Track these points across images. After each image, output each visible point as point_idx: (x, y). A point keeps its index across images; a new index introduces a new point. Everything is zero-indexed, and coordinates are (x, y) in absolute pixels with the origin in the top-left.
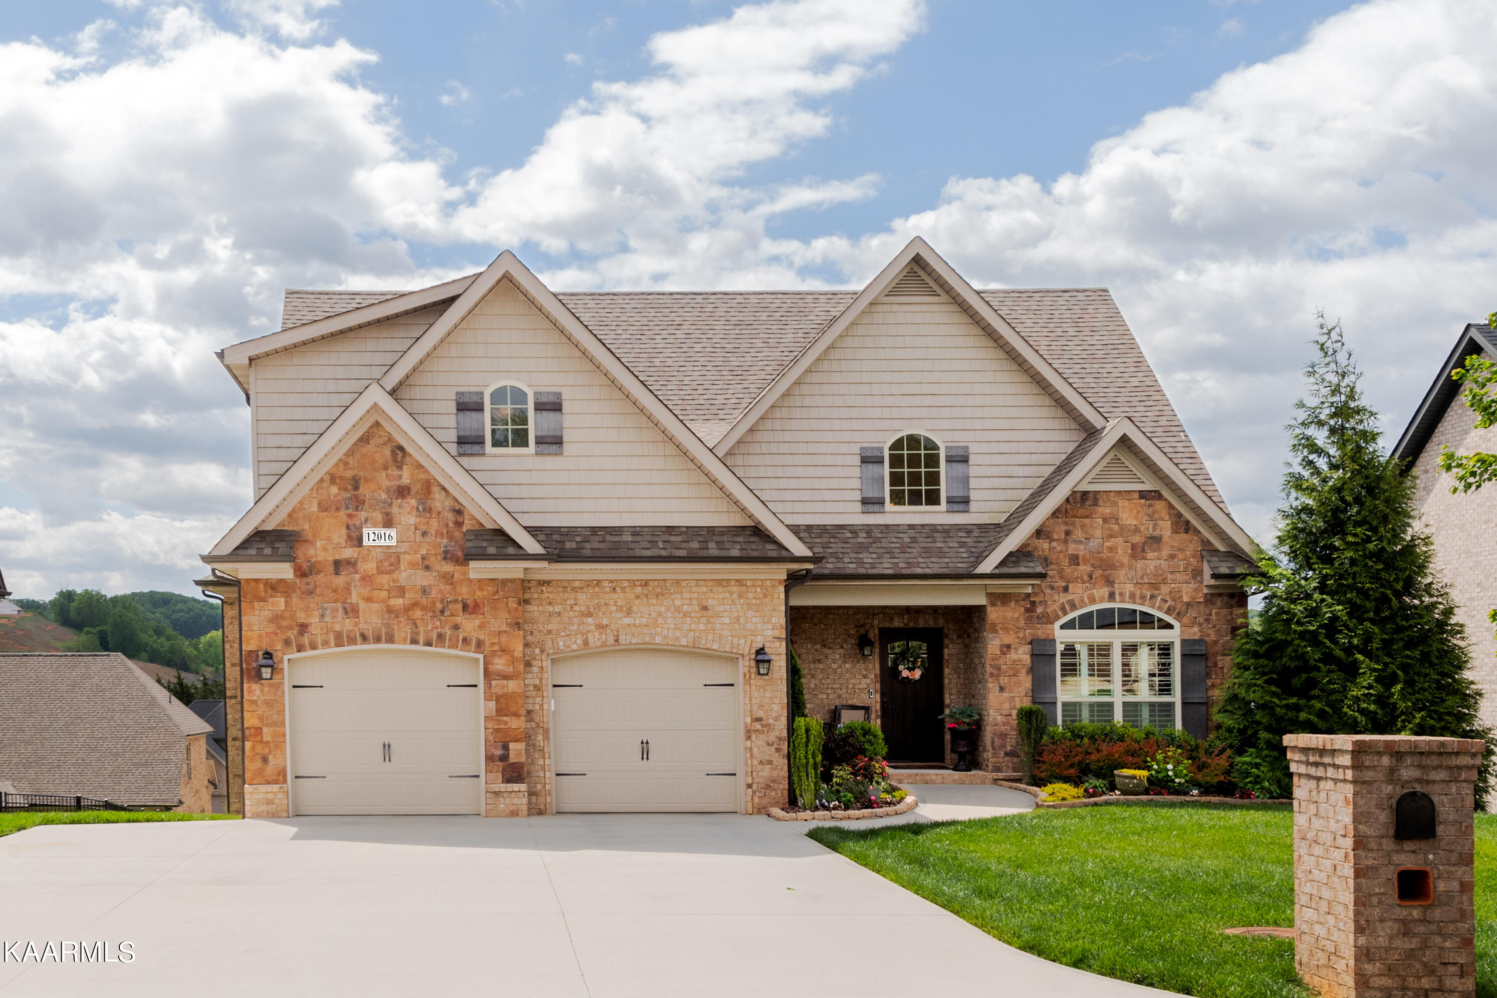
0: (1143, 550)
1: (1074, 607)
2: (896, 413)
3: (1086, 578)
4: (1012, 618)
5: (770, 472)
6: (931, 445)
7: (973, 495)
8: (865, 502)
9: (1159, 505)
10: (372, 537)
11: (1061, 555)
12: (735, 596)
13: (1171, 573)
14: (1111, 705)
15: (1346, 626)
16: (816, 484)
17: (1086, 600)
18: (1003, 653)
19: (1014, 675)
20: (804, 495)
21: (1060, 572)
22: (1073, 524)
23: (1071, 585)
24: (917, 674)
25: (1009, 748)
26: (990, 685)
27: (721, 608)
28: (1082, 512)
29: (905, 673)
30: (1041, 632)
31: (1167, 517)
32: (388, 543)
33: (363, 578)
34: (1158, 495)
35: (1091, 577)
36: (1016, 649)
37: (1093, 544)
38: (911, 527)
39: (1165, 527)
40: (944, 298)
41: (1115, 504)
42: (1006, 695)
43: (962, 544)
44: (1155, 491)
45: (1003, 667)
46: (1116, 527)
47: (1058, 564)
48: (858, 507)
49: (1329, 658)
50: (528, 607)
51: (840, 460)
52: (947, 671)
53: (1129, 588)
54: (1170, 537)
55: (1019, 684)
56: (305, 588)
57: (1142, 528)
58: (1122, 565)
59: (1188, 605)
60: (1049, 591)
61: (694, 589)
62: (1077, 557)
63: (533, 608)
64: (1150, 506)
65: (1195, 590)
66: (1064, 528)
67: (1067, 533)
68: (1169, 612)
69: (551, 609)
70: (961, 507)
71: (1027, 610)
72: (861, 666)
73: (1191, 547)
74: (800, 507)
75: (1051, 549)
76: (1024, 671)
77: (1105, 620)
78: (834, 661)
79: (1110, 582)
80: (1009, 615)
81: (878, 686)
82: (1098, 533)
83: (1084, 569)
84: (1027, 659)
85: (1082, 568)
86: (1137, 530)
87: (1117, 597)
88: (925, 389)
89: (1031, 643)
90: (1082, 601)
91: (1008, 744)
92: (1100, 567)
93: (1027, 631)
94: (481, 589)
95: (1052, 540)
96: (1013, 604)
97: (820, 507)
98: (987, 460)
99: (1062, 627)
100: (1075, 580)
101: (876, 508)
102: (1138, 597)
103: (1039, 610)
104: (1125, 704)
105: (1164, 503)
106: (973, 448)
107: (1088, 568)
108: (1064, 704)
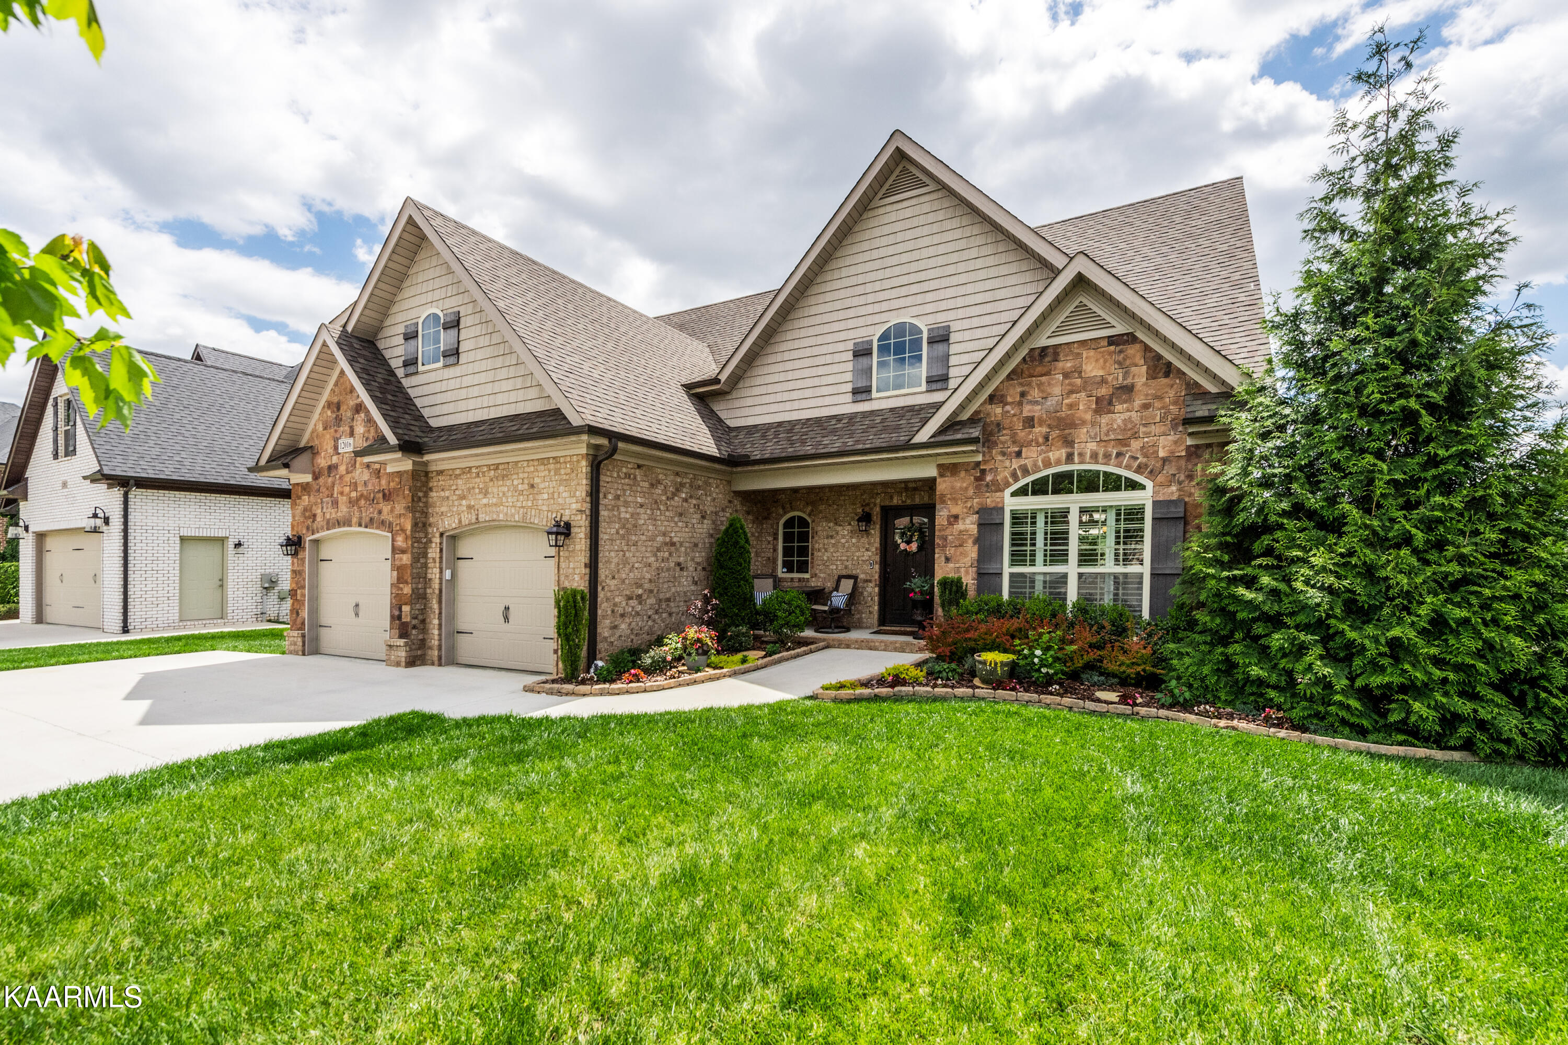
0: (1110, 403)
1: (1026, 472)
2: (885, 306)
3: (1041, 440)
4: (961, 488)
5: (782, 377)
6: (916, 330)
7: (953, 372)
8: (856, 392)
9: (1133, 350)
11: (1015, 419)
13: (1145, 425)
14: (1065, 576)
16: (816, 381)
17: (1040, 463)
18: (951, 524)
19: (961, 546)
20: (808, 393)
21: (1014, 436)
22: (1029, 384)
23: (1024, 450)
24: (913, 547)
26: (936, 556)
28: (1039, 369)
29: (903, 546)
30: (990, 500)
31: (1142, 362)
34: (1130, 340)
35: (1046, 439)
36: (964, 519)
37: (1051, 403)
38: (892, 410)
39: (1140, 374)
41: (1079, 355)
42: (951, 565)
44: (1127, 334)
45: (950, 537)
46: (1079, 381)
47: (1011, 429)
48: (849, 397)
51: (837, 358)
53: (1092, 446)
54: (1145, 384)
55: (964, 554)
57: (1110, 378)
58: (1084, 422)
59: (1165, 460)
60: (1000, 458)
62: (1032, 419)
64: (1121, 352)
65: (1176, 442)
67: (1023, 395)
68: (1139, 470)
70: (939, 385)
71: (977, 479)
72: (865, 540)
73: (1172, 393)
74: (804, 404)
75: (1005, 413)
76: (970, 541)
77: (1062, 484)
78: (843, 537)
80: (958, 485)
82: (1057, 390)
83: (1040, 430)
84: (974, 529)
85: (1037, 430)
86: (1103, 381)
87: (1076, 459)
88: (913, 278)
89: (977, 513)
90: (1035, 465)
92: (1058, 427)
93: (976, 500)
95: (1006, 404)
96: (963, 474)
97: (820, 402)
98: (967, 335)
99: (1014, 494)
100: (1029, 444)
101: (865, 396)
102: (1101, 456)
103: (989, 478)
104: (1080, 575)
105: (1137, 346)
106: (954, 326)
107: (1044, 430)
108: (1012, 575)
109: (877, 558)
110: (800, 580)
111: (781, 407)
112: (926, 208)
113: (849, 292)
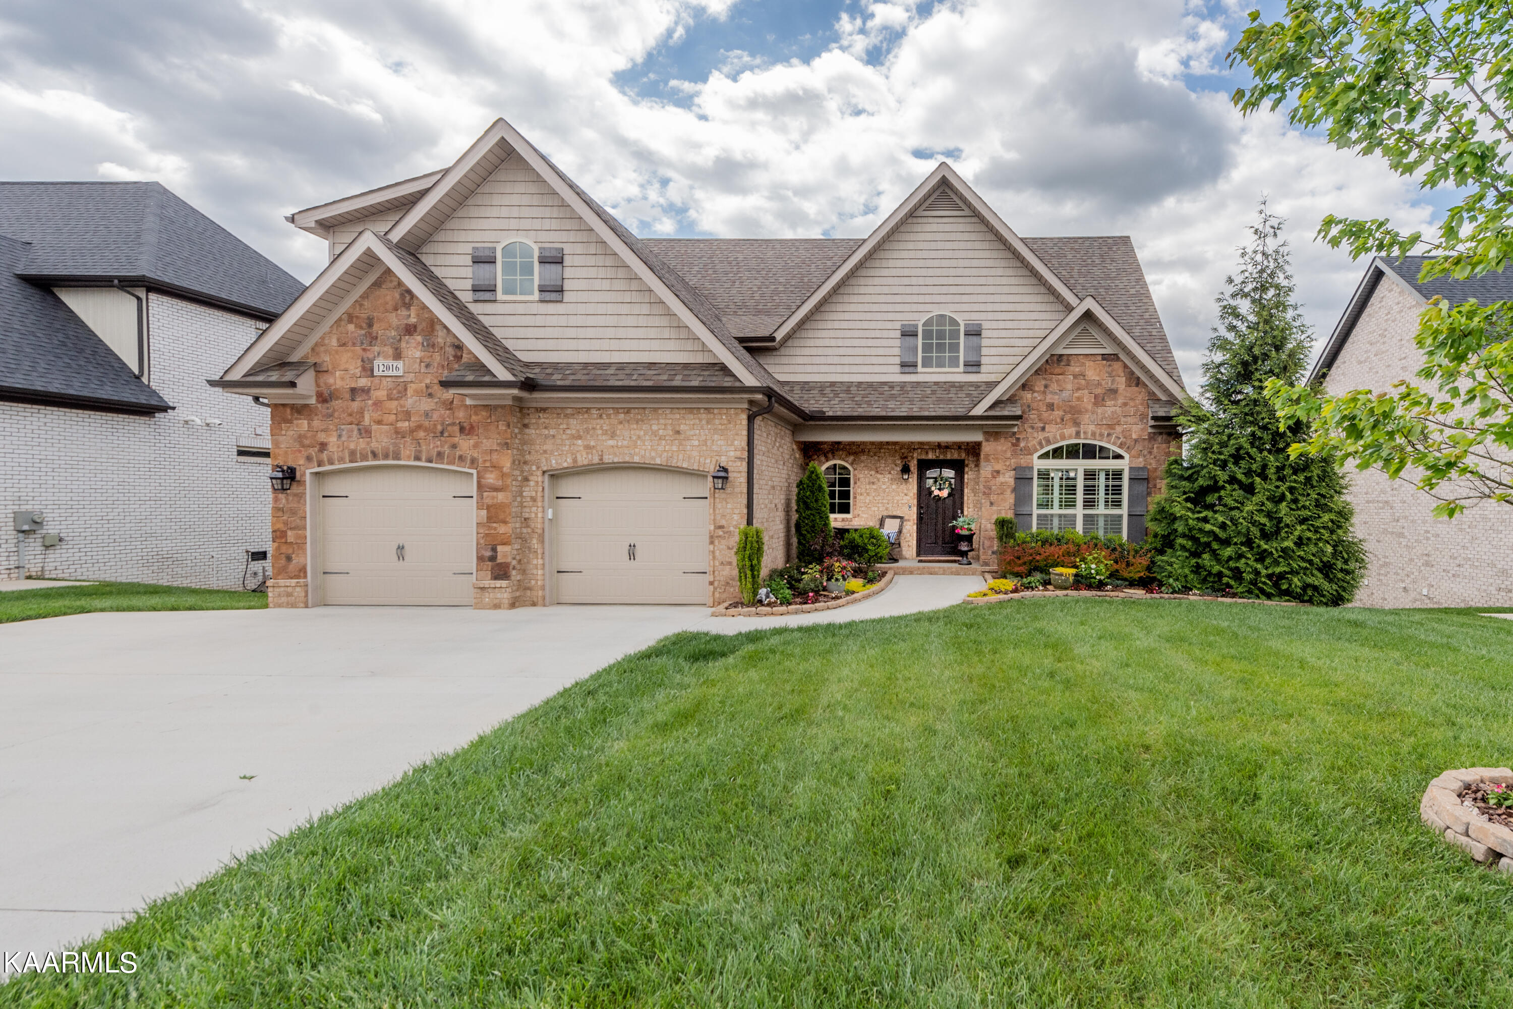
0: (1103, 400)
1: (1049, 442)
2: (928, 299)
3: (1058, 420)
4: (1001, 451)
6: (954, 322)
7: (984, 360)
8: (903, 365)
9: (1117, 366)
10: (381, 368)
11: (1041, 403)
12: (704, 422)
13: (1124, 417)
14: (1075, 516)
15: (1248, 453)
17: (1057, 437)
18: (994, 477)
19: (1002, 494)
21: (1039, 416)
22: (1050, 380)
23: (1047, 426)
24: (945, 493)
25: (995, 548)
26: (983, 501)
27: (692, 433)
28: (1057, 370)
29: (936, 492)
30: (1023, 461)
31: (1122, 375)
32: (395, 373)
33: (375, 404)
34: (1115, 357)
35: (1062, 420)
36: (1004, 474)
37: (1065, 394)
38: (936, 383)
39: (1121, 382)
40: (967, 212)
41: (1083, 364)
42: (994, 508)
43: (968, 395)
44: (1113, 355)
45: (993, 487)
46: (1083, 382)
47: (1037, 410)
48: (897, 368)
49: (1233, 480)
50: (527, 431)
51: (885, 334)
52: (966, 491)
53: (1092, 428)
54: (1124, 390)
55: (1004, 500)
56: (325, 411)
57: (1103, 383)
58: (1087, 411)
59: (1136, 441)
60: (1030, 430)
61: (669, 416)
62: (1053, 405)
63: (531, 431)
64: (1110, 365)
65: (1141, 429)
66: (1043, 382)
67: (1046, 386)
68: (1121, 446)
69: (546, 432)
70: (974, 369)
71: (1013, 445)
72: (904, 486)
73: (1140, 397)
74: (855, 369)
75: (1033, 399)
76: (1009, 491)
77: (1073, 452)
78: (884, 483)
79: (1077, 424)
80: (999, 448)
81: (915, 502)
82: (1069, 386)
83: (1058, 413)
84: (1012, 481)
85: (1056, 412)
86: (1099, 384)
87: (1082, 436)
88: (951, 281)
89: (1015, 469)
90: (1055, 437)
91: (993, 545)
92: (1070, 412)
93: (1013, 461)
94: (476, 414)
95: (1034, 392)
96: (1002, 440)
97: (869, 369)
98: (995, 334)
99: (1040, 457)
100: (1050, 422)
101: (911, 369)
102: (1098, 435)
103: (1022, 444)
104: (1085, 516)
105: (1120, 363)
106: (985, 325)
107: (1061, 413)
108: (1039, 516)
110: (843, 520)
111: (832, 369)
112: (961, 227)
113: (897, 281)
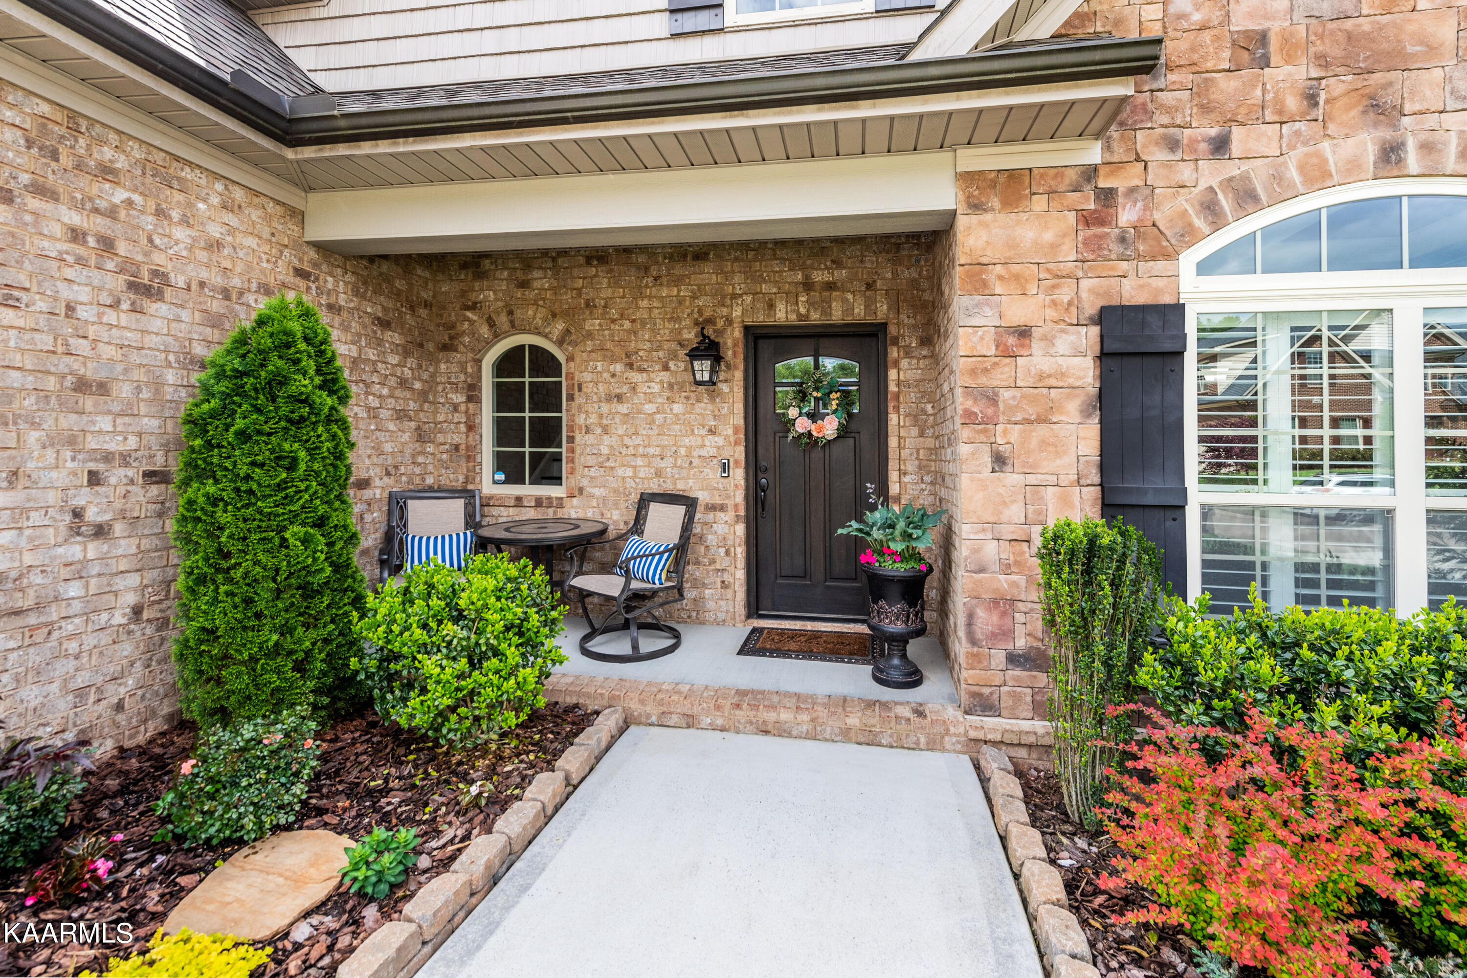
1: (1247, 201)
3: (1293, 103)
4: (1036, 246)
11: (1209, 37)
17: (1293, 174)
18: (1008, 355)
19: (1042, 420)
21: (1203, 90)
23: (1237, 133)
25: (1021, 643)
26: (964, 449)
30: (1134, 282)
35: (1312, 99)
36: (1048, 339)
42: (1012, 478)
45: (1006, 395)
47: (1196, 67)
55: (1054, 447)
60: (1157, 155)
62: (1261, 38)
71: (1087, 219)
76: (1072, 408)
80: (1029, 237)
83: (1286, 76)
84: (1086, 368)
85: (1280, 70)
87: (1412, 161)
90: (1278, 178)
91: (1020, 630)
93: (1085, 284)
96: (1039, 203)
99: (1205, 268)
100: (1254, 115)
103: (1128, 215)
107: (1301, 74)
109: (739, 453)
110: (539, 502)
